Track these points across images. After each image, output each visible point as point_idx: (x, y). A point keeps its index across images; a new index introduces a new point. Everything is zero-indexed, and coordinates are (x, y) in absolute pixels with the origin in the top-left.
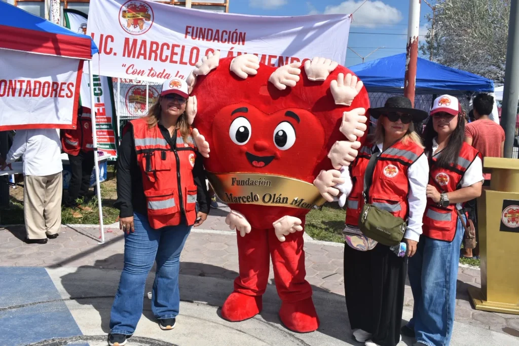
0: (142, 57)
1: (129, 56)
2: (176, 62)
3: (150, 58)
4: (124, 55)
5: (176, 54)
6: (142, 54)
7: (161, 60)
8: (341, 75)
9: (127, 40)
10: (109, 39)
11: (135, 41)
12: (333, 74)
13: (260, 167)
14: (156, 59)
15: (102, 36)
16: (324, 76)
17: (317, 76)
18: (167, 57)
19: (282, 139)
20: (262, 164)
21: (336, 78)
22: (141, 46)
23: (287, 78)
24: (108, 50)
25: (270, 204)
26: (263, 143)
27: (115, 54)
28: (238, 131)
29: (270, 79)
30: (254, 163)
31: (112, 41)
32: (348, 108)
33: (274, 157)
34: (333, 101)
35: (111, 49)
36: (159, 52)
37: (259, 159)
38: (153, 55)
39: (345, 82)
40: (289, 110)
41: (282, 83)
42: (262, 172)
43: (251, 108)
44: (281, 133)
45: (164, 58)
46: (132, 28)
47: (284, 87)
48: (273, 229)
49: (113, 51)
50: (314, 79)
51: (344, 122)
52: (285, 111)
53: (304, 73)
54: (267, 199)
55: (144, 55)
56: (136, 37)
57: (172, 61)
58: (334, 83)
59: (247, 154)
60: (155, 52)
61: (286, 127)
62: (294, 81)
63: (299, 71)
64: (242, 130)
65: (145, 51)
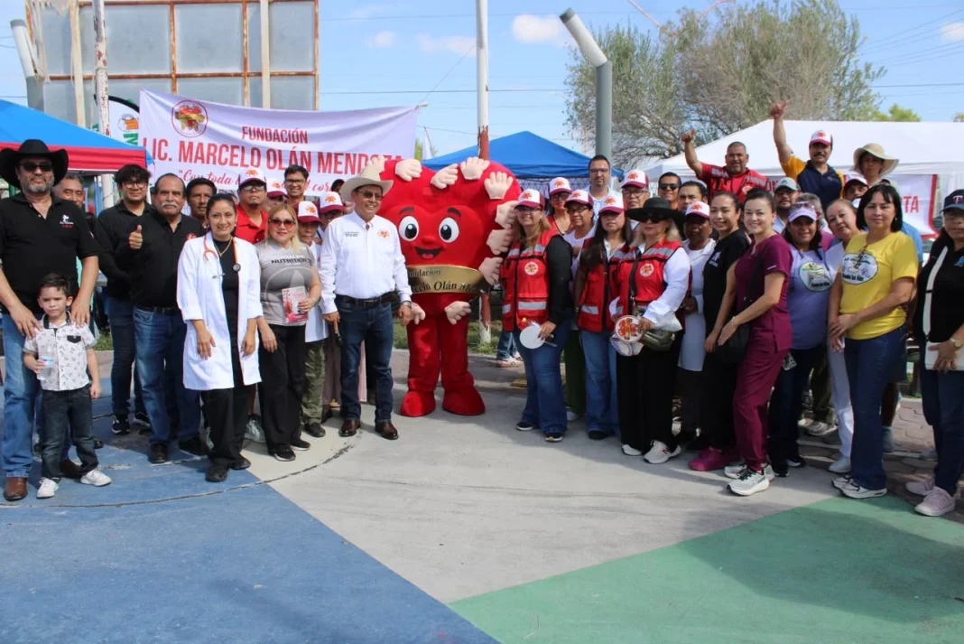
0: (199, 161)
1: (185, 160)
2: (237, 165)
3: (208, 162)
4: (180, 160)
5: (237, 156)
6: (200, 158)
7: (220, 163)
8: (493, 174)
9: (182, 144)
10: (163, 144)
11: (191, 144)
12: (486, 174)
13: (430, 259)
14: (214, 163)
15: (155, 141)
16: (478, 175)
17: (472, 175)
18: (226, 160)
19: (447, 233)
20: (431, 256)
21: (488, 177)
22: (198, 149)
23: (446, 178)
24: (162, 156)
25: (441, 291)
26: (431, 238)
27: (170, 160)
28: (407, 229)
29: (431, 182)
30: (424, 256)
31: (166, 145)
32: (501, 202)
33: (442, 249)
34: (488, 196)
35: (166, 155)
36: (217, 154)
37: (428, 252)
38: (211, 158)
39: (497, 180)
40: (452, 206)
41: (443, 183)
42: (433, 263)
43: (417, 207)
44: (445, 228)
45: (223, 161)
46: (186, 130)
47: (444, 186)
48: (445, 314)
49: (169, 156)
50: (470, 178)
51: (498, 214)
52: (446, 209)
53: (460, 174)
54: (438, 287)
55: (202, 159)
56: (192, 140)
57: (232, 164)
58: (488, 182)
59: (416, 248)
60: (214, 155)
61: (449, 223)
62: (452, 179)
63: (456, 171)
64: (410, 227)
65: (202, 154)
